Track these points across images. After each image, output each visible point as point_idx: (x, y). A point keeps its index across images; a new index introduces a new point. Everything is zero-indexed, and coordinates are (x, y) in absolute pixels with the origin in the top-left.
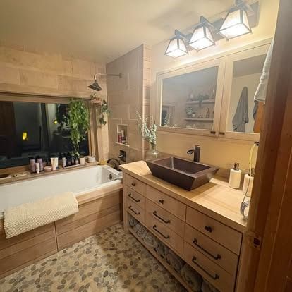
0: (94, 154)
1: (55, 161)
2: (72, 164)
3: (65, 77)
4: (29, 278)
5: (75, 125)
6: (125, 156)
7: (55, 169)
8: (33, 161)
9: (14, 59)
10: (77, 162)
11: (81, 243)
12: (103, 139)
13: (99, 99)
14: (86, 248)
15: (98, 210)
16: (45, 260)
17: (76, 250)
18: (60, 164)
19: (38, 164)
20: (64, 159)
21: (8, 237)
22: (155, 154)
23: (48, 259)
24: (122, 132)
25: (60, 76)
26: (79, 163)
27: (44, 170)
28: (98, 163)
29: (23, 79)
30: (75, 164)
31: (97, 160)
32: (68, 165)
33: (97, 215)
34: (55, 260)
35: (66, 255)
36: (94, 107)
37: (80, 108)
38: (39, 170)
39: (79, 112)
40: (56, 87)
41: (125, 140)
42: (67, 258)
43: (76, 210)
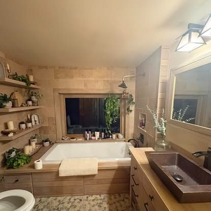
0: (123, 132)
1: (97, 134)
2: (107, 138)
3: (108, 81)
4: (66, 205)
5: (108, 113)
6: (143, 138)
7: (97, 139)
8: (86, 132)
9: (82, 75)
10: (111, 136)
11: (98, 196)
12: (130, 122)
13: (127, 94)
14: (99, 201)
15: (112, 177)
16: (76, 197)
17: (93, 200)
18: (100, 136)
19: (88, 134)
20: (103, 133)
21: (60, 175)
22: (164, 144)
23: (78, 197)
24: (143, 119)
25: (104, 81)
26: (112, 138)
27: (91, 139)
28: (124, 139)
29: (85, 85)
30: (109, 137)
31: (124, 137)
32: (105, 138)
33: (111, 180)
34: (81, 200)
35: (87, 200)
36: (125, 99)
37: (113, 101)
38: (88, 138)
39: (112, 103)
40: (102, 88)
41: (145, 126)
42: (87, 203)
43: (96, 172)
